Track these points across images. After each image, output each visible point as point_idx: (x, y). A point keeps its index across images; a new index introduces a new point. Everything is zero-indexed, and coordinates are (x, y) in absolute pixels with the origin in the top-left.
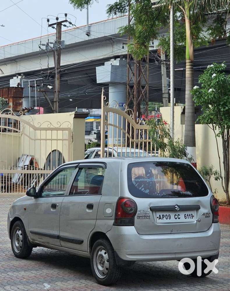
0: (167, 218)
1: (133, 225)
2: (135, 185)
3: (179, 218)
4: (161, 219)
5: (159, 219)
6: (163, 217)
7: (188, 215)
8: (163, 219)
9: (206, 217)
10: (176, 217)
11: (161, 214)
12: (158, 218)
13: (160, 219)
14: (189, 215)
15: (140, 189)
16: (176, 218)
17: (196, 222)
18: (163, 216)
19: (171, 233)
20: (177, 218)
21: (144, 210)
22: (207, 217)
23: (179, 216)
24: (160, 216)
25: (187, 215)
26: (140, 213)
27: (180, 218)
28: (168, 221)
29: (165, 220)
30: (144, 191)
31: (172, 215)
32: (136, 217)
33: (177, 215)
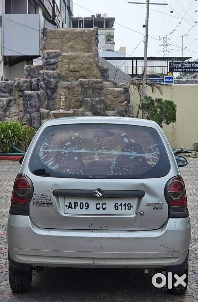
0: (82, 207)
1: (28, 215)
2: (41, 157)
3: (104, 208)
4: (72, 208)
5: (68, 208)
6: (75, 206)
7: (121, 205)
8: (75, 208)
9: (154, 208)
10: (98, 206)
11: (73, 201)
12: (66, 206)
13: (70, 209)
14: (123, 204)
15: (46, 163)
16: (98, 208)
17: (134, 215)
18: (76, 204)
19: (90, 230)
20: (100, 208)
21: (44, 194)
22: (157, 208)
23: (104, 205)
24: (70, 203)
25: (119, 204)
26: (36, 197)
27: (106, 208)
28: (84, 211)
29: (78, 210)
30: (51, 166)
31: (92, 204)
32: (31, 204)
33: (101, 204)
